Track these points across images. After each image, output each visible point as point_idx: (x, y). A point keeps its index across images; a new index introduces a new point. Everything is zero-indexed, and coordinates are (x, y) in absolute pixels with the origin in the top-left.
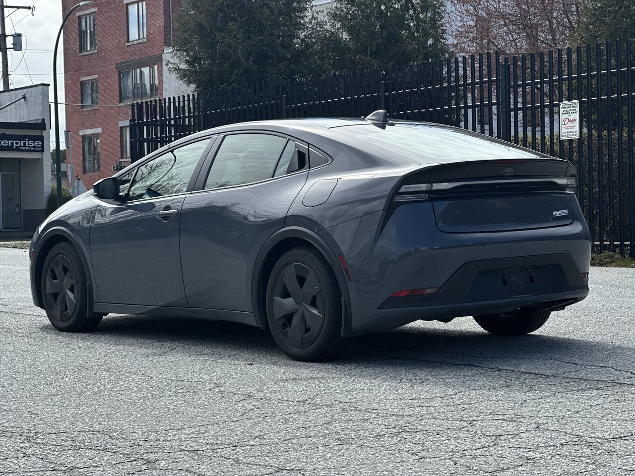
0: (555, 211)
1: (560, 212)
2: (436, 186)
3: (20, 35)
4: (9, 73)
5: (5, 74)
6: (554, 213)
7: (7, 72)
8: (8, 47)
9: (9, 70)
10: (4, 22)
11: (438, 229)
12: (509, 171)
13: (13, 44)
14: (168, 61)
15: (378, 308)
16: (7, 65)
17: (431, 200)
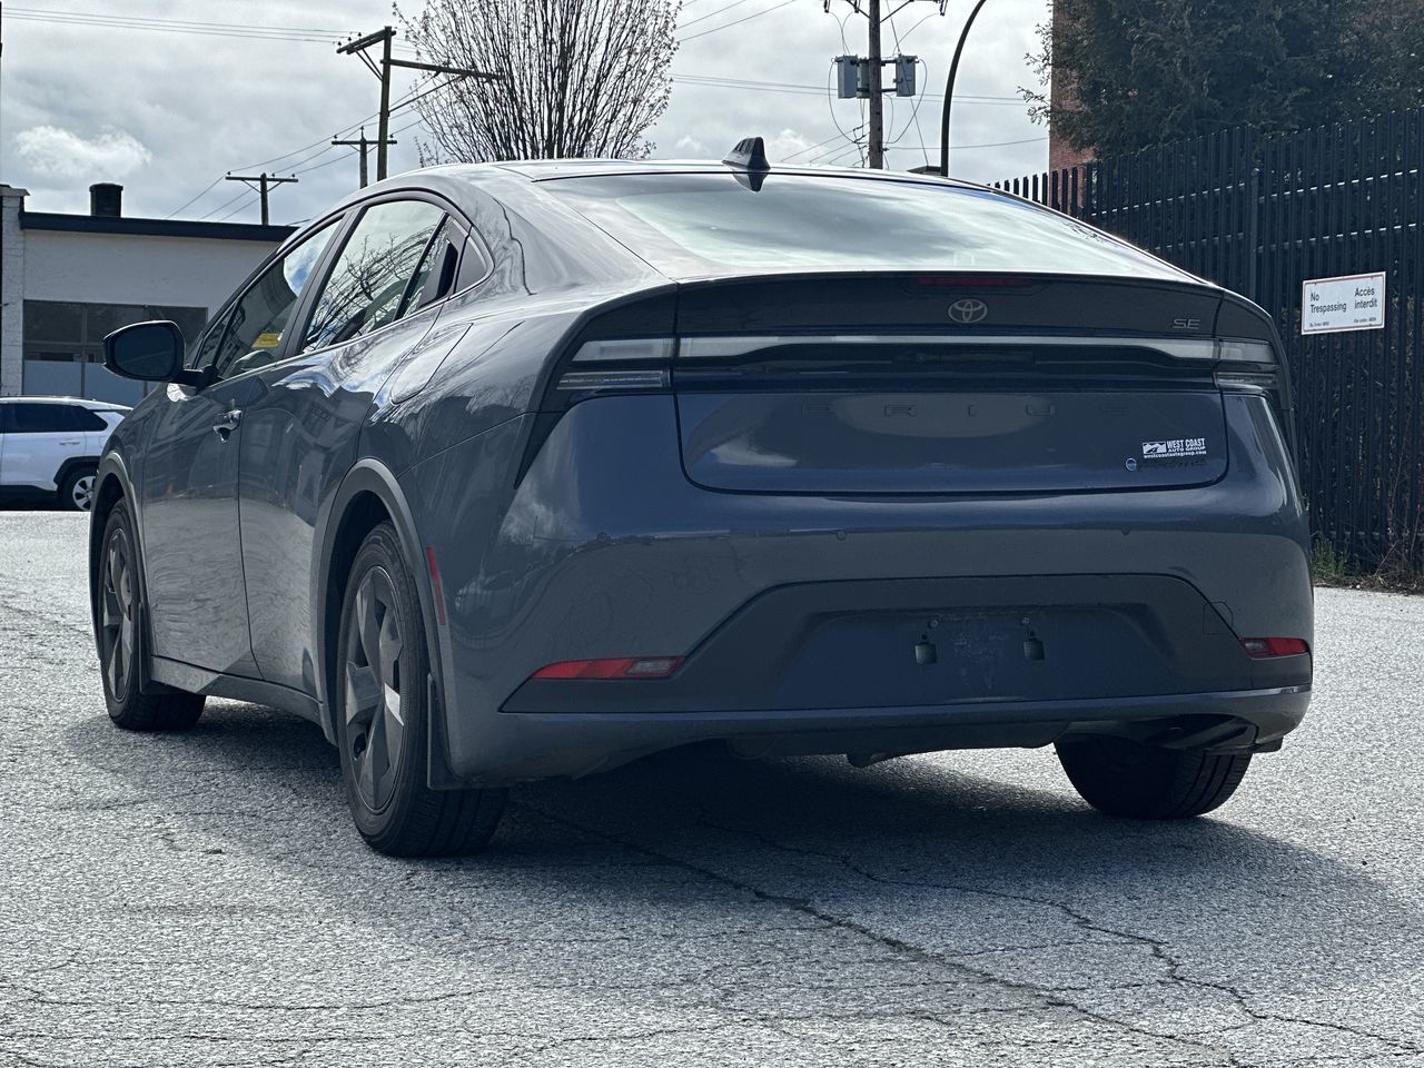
0: (1152, 440)
1: (1170, 444)
2: (694, 347)
3: (911, 60)
4: (884, 146)
5: (876, 148)
6: (1147, 448)
7: (880, 142)
8: (883, 87)
9: (884, 140)
10: (878, 31)
11: (692, 482)
12: (968, 309)
13: (895, 81)
14: (1028, 92)
15: (500, 710)
16: (880, 129)
17: (674, 388)
